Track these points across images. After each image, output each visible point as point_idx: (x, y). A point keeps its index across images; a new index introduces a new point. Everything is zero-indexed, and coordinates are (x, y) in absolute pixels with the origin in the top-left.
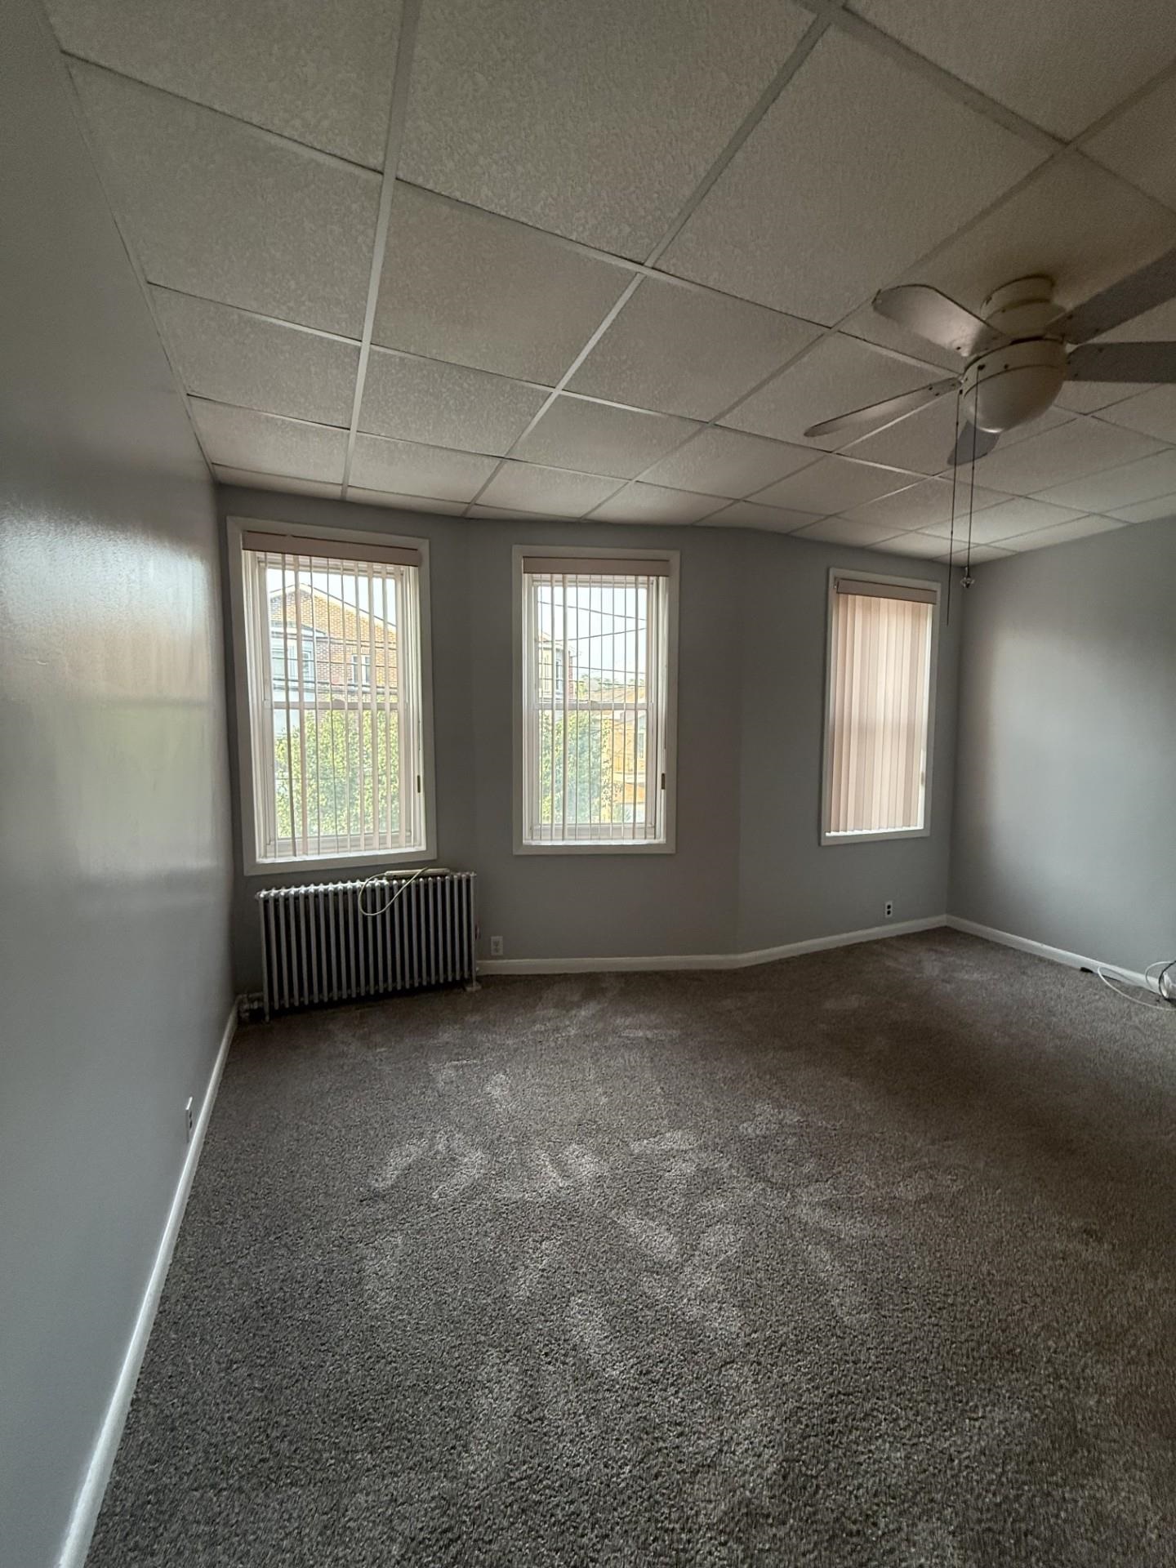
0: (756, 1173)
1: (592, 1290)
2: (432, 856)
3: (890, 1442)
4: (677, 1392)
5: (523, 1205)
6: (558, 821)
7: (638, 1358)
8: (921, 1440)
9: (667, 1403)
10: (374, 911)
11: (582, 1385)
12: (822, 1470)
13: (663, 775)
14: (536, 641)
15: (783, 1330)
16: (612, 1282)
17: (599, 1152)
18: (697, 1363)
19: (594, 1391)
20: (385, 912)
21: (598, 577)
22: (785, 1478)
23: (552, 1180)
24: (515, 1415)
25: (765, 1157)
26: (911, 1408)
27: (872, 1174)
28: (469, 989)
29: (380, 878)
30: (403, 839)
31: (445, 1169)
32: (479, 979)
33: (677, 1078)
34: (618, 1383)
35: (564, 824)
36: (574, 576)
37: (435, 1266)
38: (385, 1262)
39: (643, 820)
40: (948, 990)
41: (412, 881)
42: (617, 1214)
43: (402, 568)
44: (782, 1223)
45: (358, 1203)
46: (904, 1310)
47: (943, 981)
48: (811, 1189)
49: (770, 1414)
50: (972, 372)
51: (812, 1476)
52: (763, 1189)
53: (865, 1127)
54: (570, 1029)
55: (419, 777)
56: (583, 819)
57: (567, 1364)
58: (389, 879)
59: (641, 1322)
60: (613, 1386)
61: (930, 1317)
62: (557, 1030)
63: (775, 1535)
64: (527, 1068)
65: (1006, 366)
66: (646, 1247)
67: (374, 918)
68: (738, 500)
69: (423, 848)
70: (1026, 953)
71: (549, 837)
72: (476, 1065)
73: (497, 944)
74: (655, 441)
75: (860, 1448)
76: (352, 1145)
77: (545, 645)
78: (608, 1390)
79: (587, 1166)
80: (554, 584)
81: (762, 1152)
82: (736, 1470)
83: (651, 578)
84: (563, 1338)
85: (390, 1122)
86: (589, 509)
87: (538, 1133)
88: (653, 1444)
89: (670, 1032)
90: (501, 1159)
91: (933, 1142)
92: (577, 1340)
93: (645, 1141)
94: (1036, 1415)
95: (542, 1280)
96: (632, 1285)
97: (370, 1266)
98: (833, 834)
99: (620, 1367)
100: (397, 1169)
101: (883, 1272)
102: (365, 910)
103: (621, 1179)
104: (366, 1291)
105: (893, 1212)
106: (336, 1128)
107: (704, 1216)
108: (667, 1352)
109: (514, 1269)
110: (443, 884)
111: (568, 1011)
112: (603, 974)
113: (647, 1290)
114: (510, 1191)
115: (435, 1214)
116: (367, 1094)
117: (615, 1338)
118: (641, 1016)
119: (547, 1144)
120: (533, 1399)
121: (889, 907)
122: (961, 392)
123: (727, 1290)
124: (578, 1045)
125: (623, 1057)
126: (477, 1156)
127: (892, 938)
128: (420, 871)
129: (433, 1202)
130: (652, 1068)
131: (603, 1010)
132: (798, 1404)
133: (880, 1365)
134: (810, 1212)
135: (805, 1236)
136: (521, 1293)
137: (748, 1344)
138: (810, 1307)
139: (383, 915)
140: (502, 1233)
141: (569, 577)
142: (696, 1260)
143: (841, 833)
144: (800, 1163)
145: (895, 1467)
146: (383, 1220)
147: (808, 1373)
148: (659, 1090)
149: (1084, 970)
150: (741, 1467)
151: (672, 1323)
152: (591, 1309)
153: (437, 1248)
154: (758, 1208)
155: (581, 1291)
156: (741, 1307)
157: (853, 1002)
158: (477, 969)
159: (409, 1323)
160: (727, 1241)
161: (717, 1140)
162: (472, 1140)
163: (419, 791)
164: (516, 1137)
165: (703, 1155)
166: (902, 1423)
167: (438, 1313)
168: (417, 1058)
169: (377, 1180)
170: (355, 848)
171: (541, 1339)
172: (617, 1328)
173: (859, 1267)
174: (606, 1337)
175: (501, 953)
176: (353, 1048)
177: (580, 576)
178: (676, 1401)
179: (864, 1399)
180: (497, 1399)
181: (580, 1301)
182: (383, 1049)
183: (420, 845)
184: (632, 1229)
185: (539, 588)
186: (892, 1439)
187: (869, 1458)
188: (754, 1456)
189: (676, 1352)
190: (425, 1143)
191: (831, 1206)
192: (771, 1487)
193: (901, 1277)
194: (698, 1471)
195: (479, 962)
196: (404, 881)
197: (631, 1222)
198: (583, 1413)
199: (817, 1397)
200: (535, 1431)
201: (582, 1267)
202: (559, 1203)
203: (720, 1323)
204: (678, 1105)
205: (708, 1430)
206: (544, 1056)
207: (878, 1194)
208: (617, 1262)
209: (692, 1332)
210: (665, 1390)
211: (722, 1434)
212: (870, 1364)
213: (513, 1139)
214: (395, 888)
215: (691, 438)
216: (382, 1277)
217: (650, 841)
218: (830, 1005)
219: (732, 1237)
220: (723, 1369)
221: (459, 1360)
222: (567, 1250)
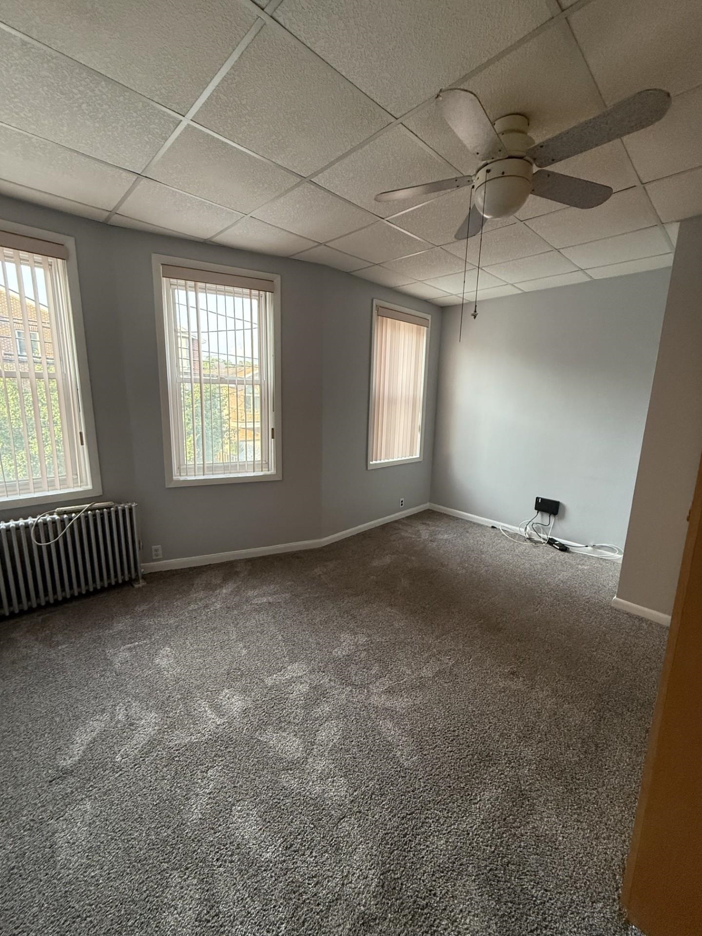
0: (346, 681)
1: (248, 796)
2: (99, 492)
3: (437, 836)
4: (311, 853)
5: (190, 747)
6: (199, 462)
7: (283, 837)
8: (452, 827)
9: (305, 865)
10: (48, 540)
11: (246, 874)
12: (403, 871)
13: (273, 429)
14: (176, 331)
15: (371, 784)
16: (261, 786)
17: (244, 691)
18: (322, 827)
19: (255, 875)
20: (58, 541)
21: (222, 287)
22: (383, 887)
23: (212, 720)
24: (196, 921)
25: (350, 669)
26: (445, 809)
27: (409, 665)
28: (136, 586)
29: (51, 514)
30: (70, 482)
31: (125, 734)
32: (144, 577)
33: (291, 626)
34: (271, 862)
35: (203, 464)
36: (203, 285)
37: (121, 818)
38: (76, 829)
39: (260, 459)
40: (434, 546)
41: (82, 514)
42: (260, 734)
43: (50, 259)
44: (364, 710)
45: (48, 784)
46: (435, 748)
47: (431, 541)
48: (378, 684)
49: (370, 845)
50: (482, 174)
51: (398, 878)
52: (351, 691)
53: (402, 636)
54: (216, 604)
55: (81, 433)
56: (218, 460)
57: (233, 862)
58: (59, 514)
59: (283, 809)
60: (268, 866)
61: (448, 747)
62: (206, 606)
63: (381, 930)
64: (187, 639)
65: (503, 173)
66: (282, 752)
67: (49, 547)
68: (320, 244)
69: (90, 487)
70: (467, 521)
71: (193, 474)
72: (146, 644)
73: (156, 550)
74: (266, 185)
75: (422, 847)
76: (39, 734)
77: (183, 335)
78: (265, 870)
79: (236, 703)
80: (189, 289)
81: (348, 666)
82: (354, 894)
83: (261, 293)
84: (229, 842)
85: (75, 706)
86: (214, 234)
87: (198, 687)
88: (299, 899)
89: (284, 596)
90: (171, 714)
91: (437, 638)
92: (239, 840)
93: (275, 676)
94: (503, 789)
95: (210, 801)
96: (275, 784)
97: (60, 839)
98: (374, 462)
99: (271, 849)
100: (82, 745)
101: (421, 726)
102: (39, 540)
103: (260, 707)
104: (59, 861)
105: (422, 686)
106: (22, 723)
107: (317, 719)
108: (302, 826)
109: (187, 799)
110: (109, 513)
111: (213, 592)
112: (236, 561)
113: (285, 785)
114: (180, 738)
115: (119, 774)
116: (51, 687)
117: (267, 827)
118: (265, 587)
119: (206, 694)
120: (210, 902)
121: (402, 502)
122: (473, 187)
123: (335, 767)
124: (223, 615)
125: (254, 618)
126: (152, 716)
127: (403, 519)
128: (88, 505)
129: (117, 765)
130: (275, 623)
131: (238, 587)
132: (385, 832)
133: (427, 788)
134: (378, 699)
135: (377, 716)
136: (194, 817)
137: (352, 801)
138: (385, 762)
139: (57, 543)
140: (176, 773)
141: (199, 284)
142: (315, 752)
143: (378, 462)
144: (370, 669)
145: (441, 851)
146: (72, 792)
147: (388, 808)
148: (280, 638)
149: (493, 527)
150: (356, 890)
151: (304, 803)
152: (248, 812)
153: (122, 802)
154: (349, 704)
155: (240, 800)
156: (345, 776)
157: (387, 560)
158: (143, 570)
159: (101, 876)
160: (333, 732)
161: (320, 664)
162: (147, 705)
163: (82, 444)
164: (181, 694)
165: (312, 677)
166: (442, 821)
167: (126, 858)
168: (95, 648)
169: (65, 759)
170: (26, 491)
171: (212, 849)
172: (267, 820)
173: (408, 727)
174: (260, 829)
175: (161, 557)
176: (36, 651)
177: (208, 285)
178: (312, 859)
179: (420, 813)
180: (181, 913)
181: (239, 808)
182: (64, 647)
183: (87, 485)
184: (271, 742)
185: (176, 291)
186: (437, 834)
187: (427, 851)
188: (364, 878)
189: (308, 823)
190: (106, 717)
191: (390, 691)
192: (375, 897)
193: (431, 727)
194: (330, 906)
195: (142, 564)
196: (73, 515)
197: (270, 737)
198: (248, 897)
199: (395, 822)
200: (213, 927)
201: (238, 782)
202: (218, 737)
203: (334, 792)
204: (294, 645)
205: (334, 872)
206: (199, 628)
207: (413, 677)
208: (263, 770)
209: (317, 805)
210: (304, 855)
211: (343, 872)
212: (421, 789)
213: (179, 696)
214: (66, 522)
215: (292, 188)
216: (74, 843)
217: (265, 472)
218: (376, 563)
219: (335, 729)
220: (339, 824)
221: (148, 892)
222: (227, 772)
